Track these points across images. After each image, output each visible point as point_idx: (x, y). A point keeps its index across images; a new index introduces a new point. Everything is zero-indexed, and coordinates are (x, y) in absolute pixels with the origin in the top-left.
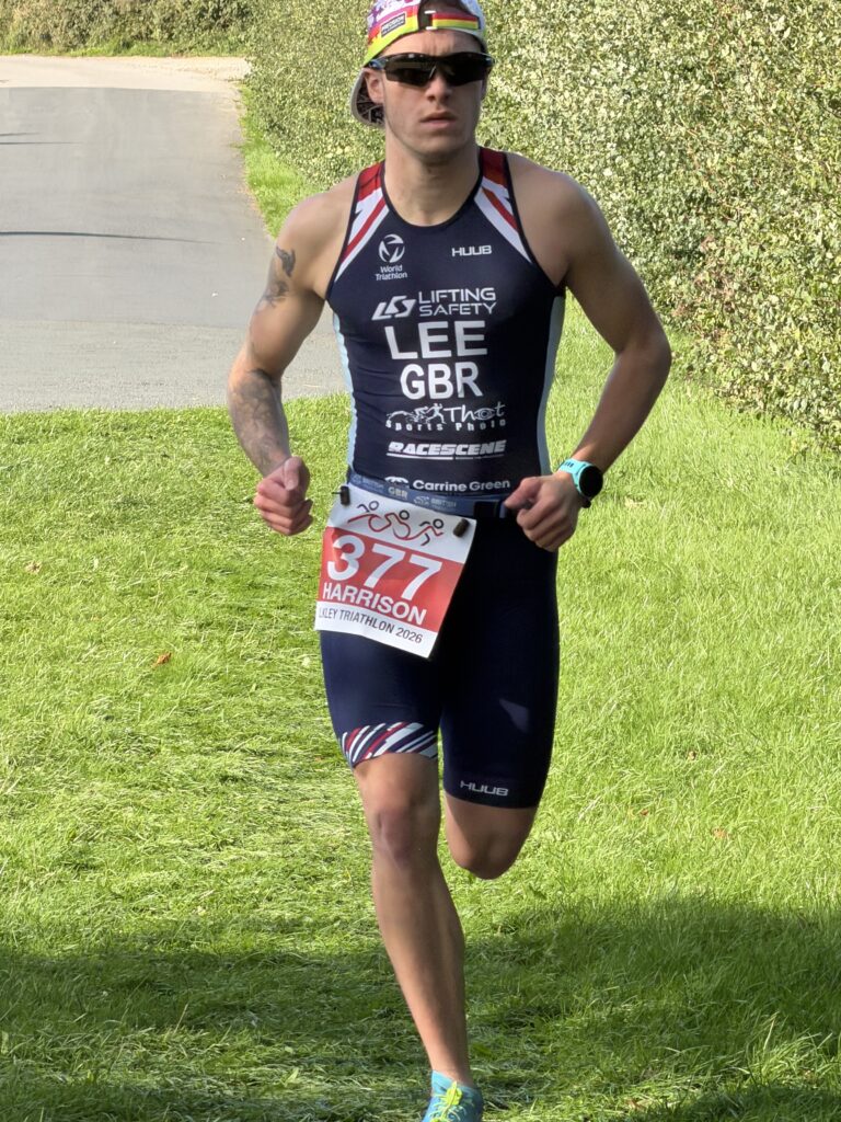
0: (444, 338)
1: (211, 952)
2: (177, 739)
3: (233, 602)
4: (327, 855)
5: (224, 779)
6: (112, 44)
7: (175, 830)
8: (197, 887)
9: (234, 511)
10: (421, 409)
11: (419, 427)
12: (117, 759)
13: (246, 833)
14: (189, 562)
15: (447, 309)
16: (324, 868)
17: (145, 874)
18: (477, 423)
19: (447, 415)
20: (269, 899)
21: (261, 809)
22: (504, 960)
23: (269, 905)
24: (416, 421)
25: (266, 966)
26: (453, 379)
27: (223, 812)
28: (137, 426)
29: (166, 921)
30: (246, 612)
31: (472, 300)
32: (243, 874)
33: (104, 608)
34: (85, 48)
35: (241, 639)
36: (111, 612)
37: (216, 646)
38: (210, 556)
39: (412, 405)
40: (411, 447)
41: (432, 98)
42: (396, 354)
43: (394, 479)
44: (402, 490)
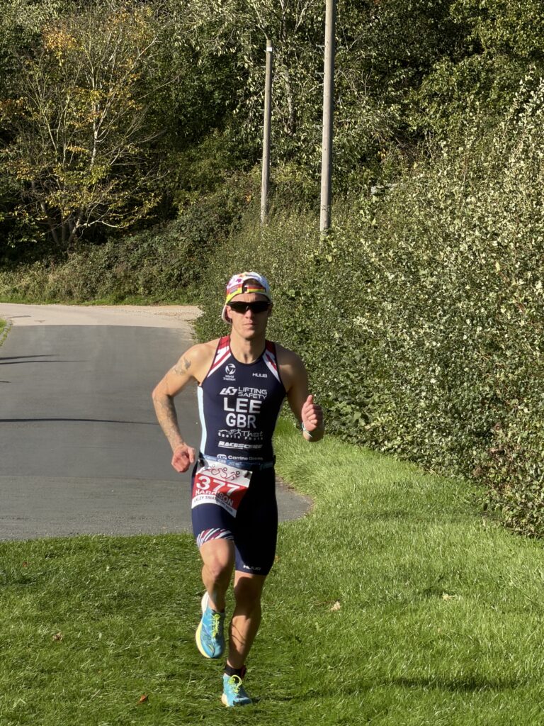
0: (245, 405)
3: (190, 661)
6: (111, 297)
10: (233, 430)
11: (231, 436)
14: (161, 635)
15: (248, 395)
18: (253, 438)
19: (242, 433)
24: (230, 434)
26: (246, 421)
28: (127, 545)
30: (198, 667)
31: (258, 393)
33: (105, 665)
34: (94, 299)
35: (194, 685)
36: (110, 668)
37: (178, 690)
38: (174, 631)
39: (229, 428)
40: (227, 444)
41: (247, 318)
42: (226, 408)
43: (221, 455)
44: (224, 459)
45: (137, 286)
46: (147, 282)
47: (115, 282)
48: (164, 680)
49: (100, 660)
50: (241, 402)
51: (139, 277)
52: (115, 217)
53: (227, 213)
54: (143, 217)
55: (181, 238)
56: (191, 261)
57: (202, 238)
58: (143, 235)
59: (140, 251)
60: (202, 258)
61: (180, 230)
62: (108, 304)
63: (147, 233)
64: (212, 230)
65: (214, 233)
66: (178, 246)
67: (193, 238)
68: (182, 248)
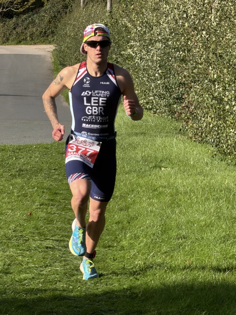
0: (97, 101)
1: (43, 296)
2: (34, 237)
3: (50, 198)
4: (76, 269)
5: (47, 248)
6: (15, 42)
7: (33, 262)
8: (39, 278)
9: (50, 172)
10: (90, 117)
11: (89, 120)
12: (17, 243)
13: (53, 263)
14: (37, 187)
15: (98, 95)
16: (76, 272)
17: (25, 275)
18: (102, 120)
19: (96, 118)
20: (60, 281)
21: (57, 256)
22: (127, 298)
23: (60, 283)
24: (89, 119)
25: (59, 300)
26: (98, 111)
27: (47, 257)
28: (23, 149)
29: (31, 288)
30: (53, 201)
31: (104, 94)
32: (52, 274)
33: (13, 200)
34: (8, 43)
35: (52, 208)
36: (15, 201)
37: (45, 210)
38: (43, 185)
39: (88, 115)
40: (87, 125)
41: (97, 50)
42: (85, 104)
43: (84, 132)
44: (85, 135)
45: (27, 37)
46: (31, 35)
47: (17, 35)
48: (39, 206)
49: (11, 198)
50: (94, 100)
51: (28, 33)
52: (16, 7)
53: (66, 4)
54: (29, 7)
55: (46, 15)
56: (50, 25)
57: (55, 15)
58: (29, 14)
59: (28, 21)
60: (55, 24)
61: (45, 12)
62: (14, 45)
63: (31, 13)
64: (59, 12)
65: (61, 13)
66: (44, 19)
67: (51, 15)
68: (46, 20)
